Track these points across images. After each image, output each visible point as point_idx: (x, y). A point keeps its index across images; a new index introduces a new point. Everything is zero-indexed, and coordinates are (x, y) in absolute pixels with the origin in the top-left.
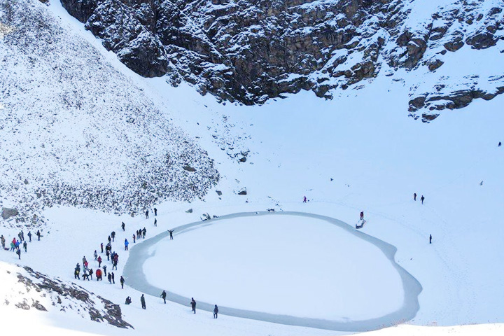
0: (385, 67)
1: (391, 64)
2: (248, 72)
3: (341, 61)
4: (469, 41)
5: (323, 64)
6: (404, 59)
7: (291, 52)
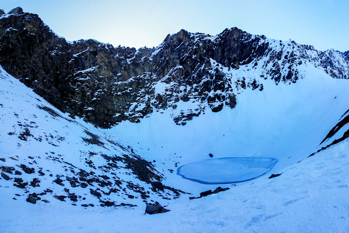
0: (154, 109)
1: (156, 108)
2: (102, 111)
3: (136, 107)
4: (182, 99)
5: (128, 108)
6: (160, 105)
7: (115, 103)
